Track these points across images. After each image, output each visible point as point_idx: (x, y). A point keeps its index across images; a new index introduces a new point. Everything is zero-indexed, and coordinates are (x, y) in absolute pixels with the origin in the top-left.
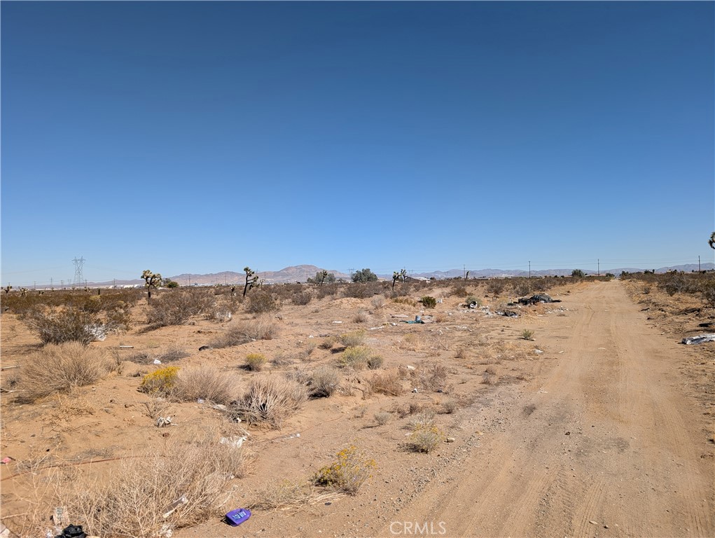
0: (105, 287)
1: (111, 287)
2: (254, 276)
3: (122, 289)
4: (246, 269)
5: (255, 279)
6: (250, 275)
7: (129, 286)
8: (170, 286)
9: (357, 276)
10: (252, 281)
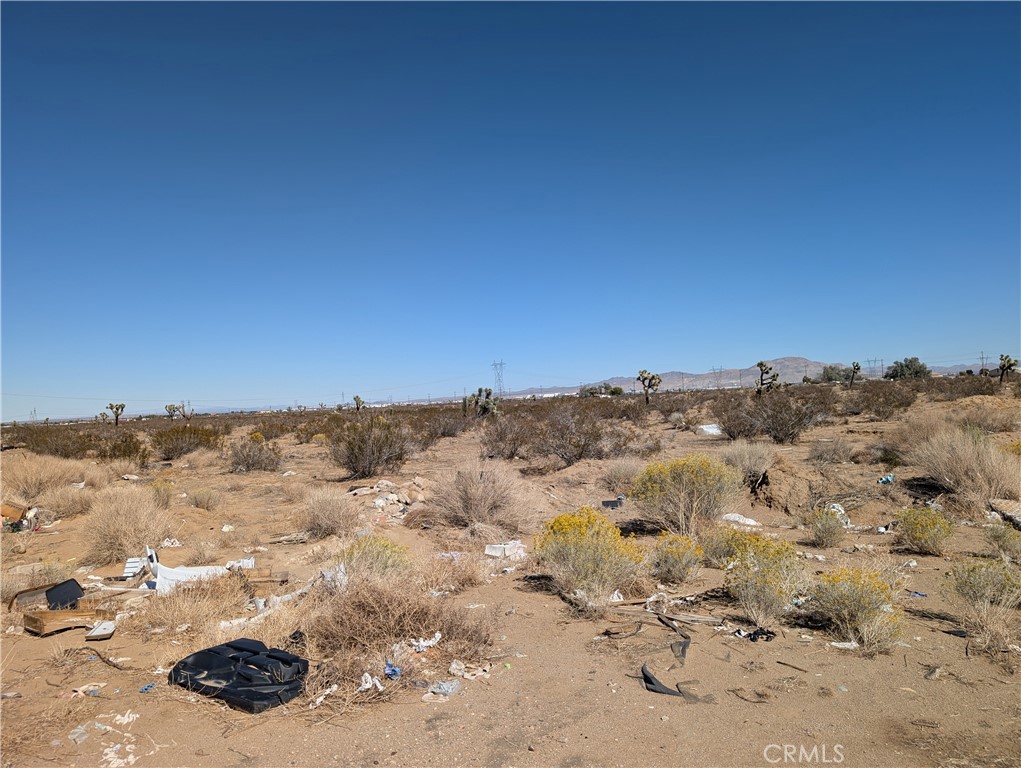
0: (521, 397)
1: (529, 397)
2: (771, 373)
3: (542, 399)
4: (761, 365)
5: (774, 377)
6: (767, 373)
7: (552, 395)
8: (613, 393)
9: (895, 370)
10: (770, 380)
